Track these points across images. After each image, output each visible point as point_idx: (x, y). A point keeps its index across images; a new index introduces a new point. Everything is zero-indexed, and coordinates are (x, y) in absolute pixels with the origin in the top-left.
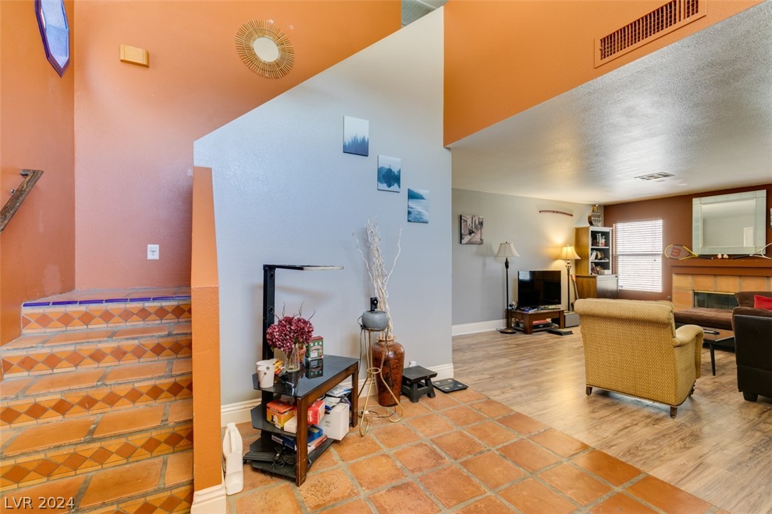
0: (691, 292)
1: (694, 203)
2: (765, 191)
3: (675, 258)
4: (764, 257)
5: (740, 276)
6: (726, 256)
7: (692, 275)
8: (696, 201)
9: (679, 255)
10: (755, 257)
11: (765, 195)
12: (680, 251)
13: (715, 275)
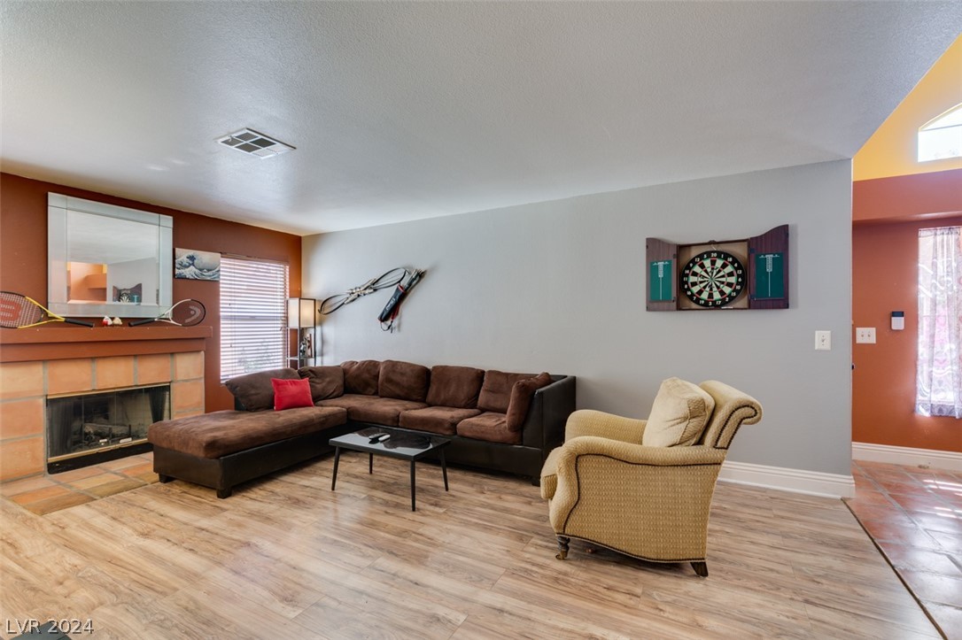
0: (42, 401)
1: (49, 204)
2: (171, 218)
3: (11, 324)
4: (172, 322)
5: (135, 356)
6: (118, 321)
7: (44, 361)
8: (54, 199)
9: (16, 317)
10: (161, 323)
11: (171, 226)
12: (18, 307)
13: (93, 359)
